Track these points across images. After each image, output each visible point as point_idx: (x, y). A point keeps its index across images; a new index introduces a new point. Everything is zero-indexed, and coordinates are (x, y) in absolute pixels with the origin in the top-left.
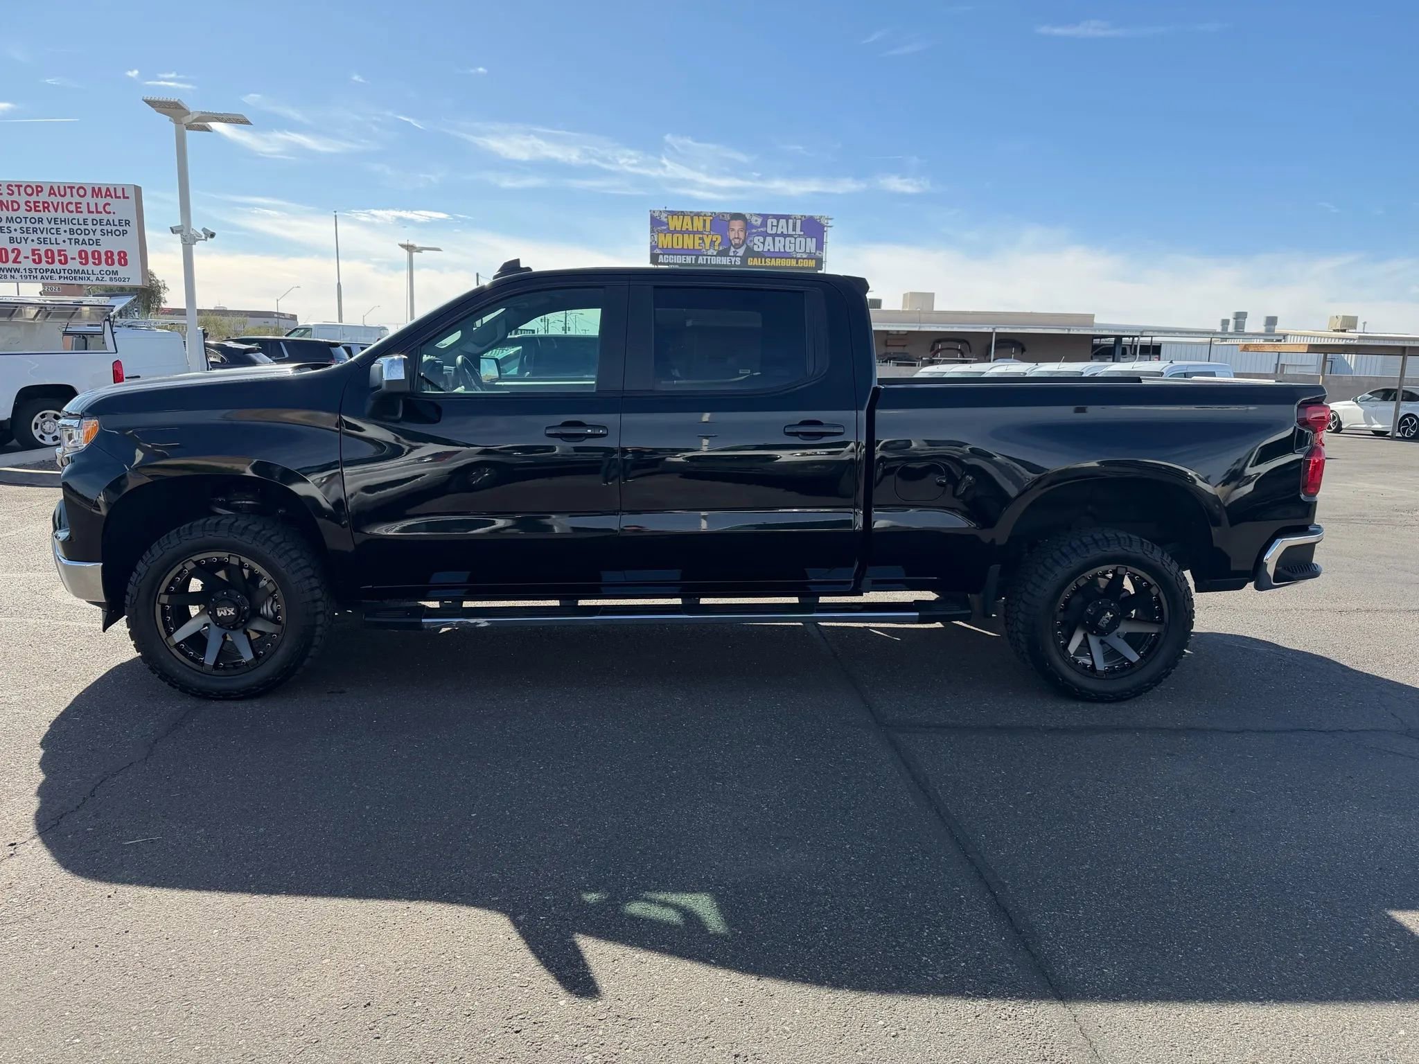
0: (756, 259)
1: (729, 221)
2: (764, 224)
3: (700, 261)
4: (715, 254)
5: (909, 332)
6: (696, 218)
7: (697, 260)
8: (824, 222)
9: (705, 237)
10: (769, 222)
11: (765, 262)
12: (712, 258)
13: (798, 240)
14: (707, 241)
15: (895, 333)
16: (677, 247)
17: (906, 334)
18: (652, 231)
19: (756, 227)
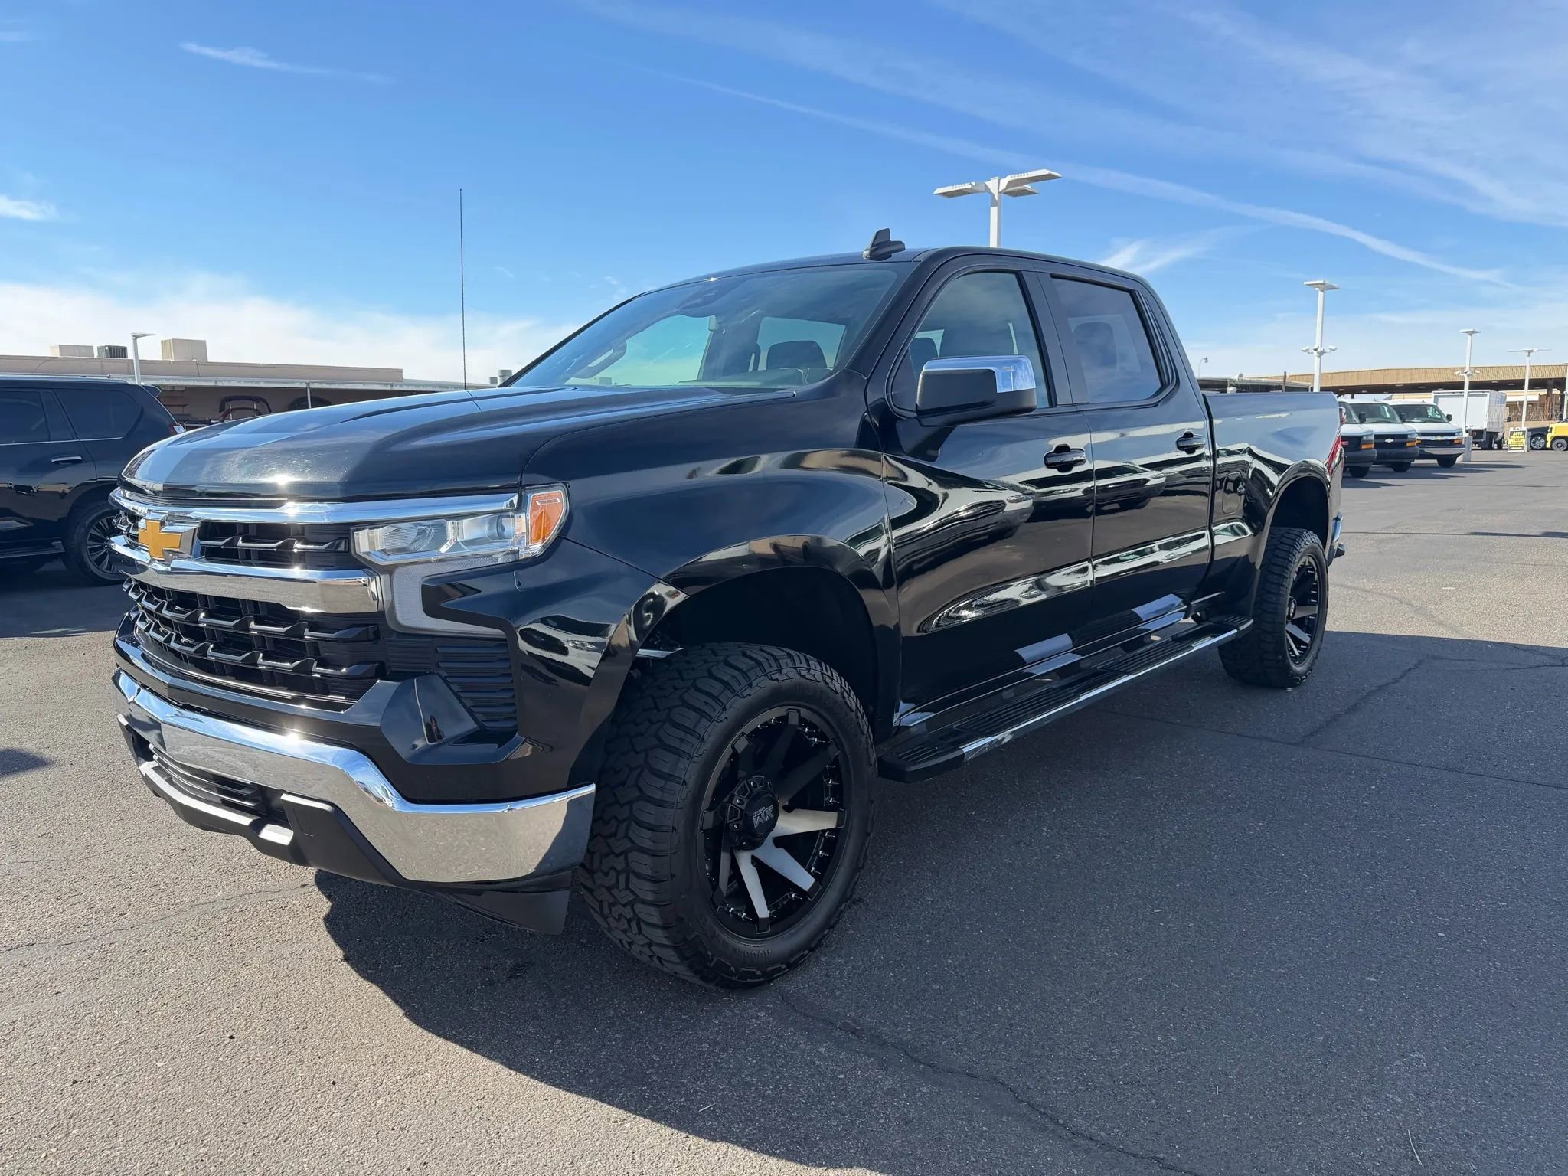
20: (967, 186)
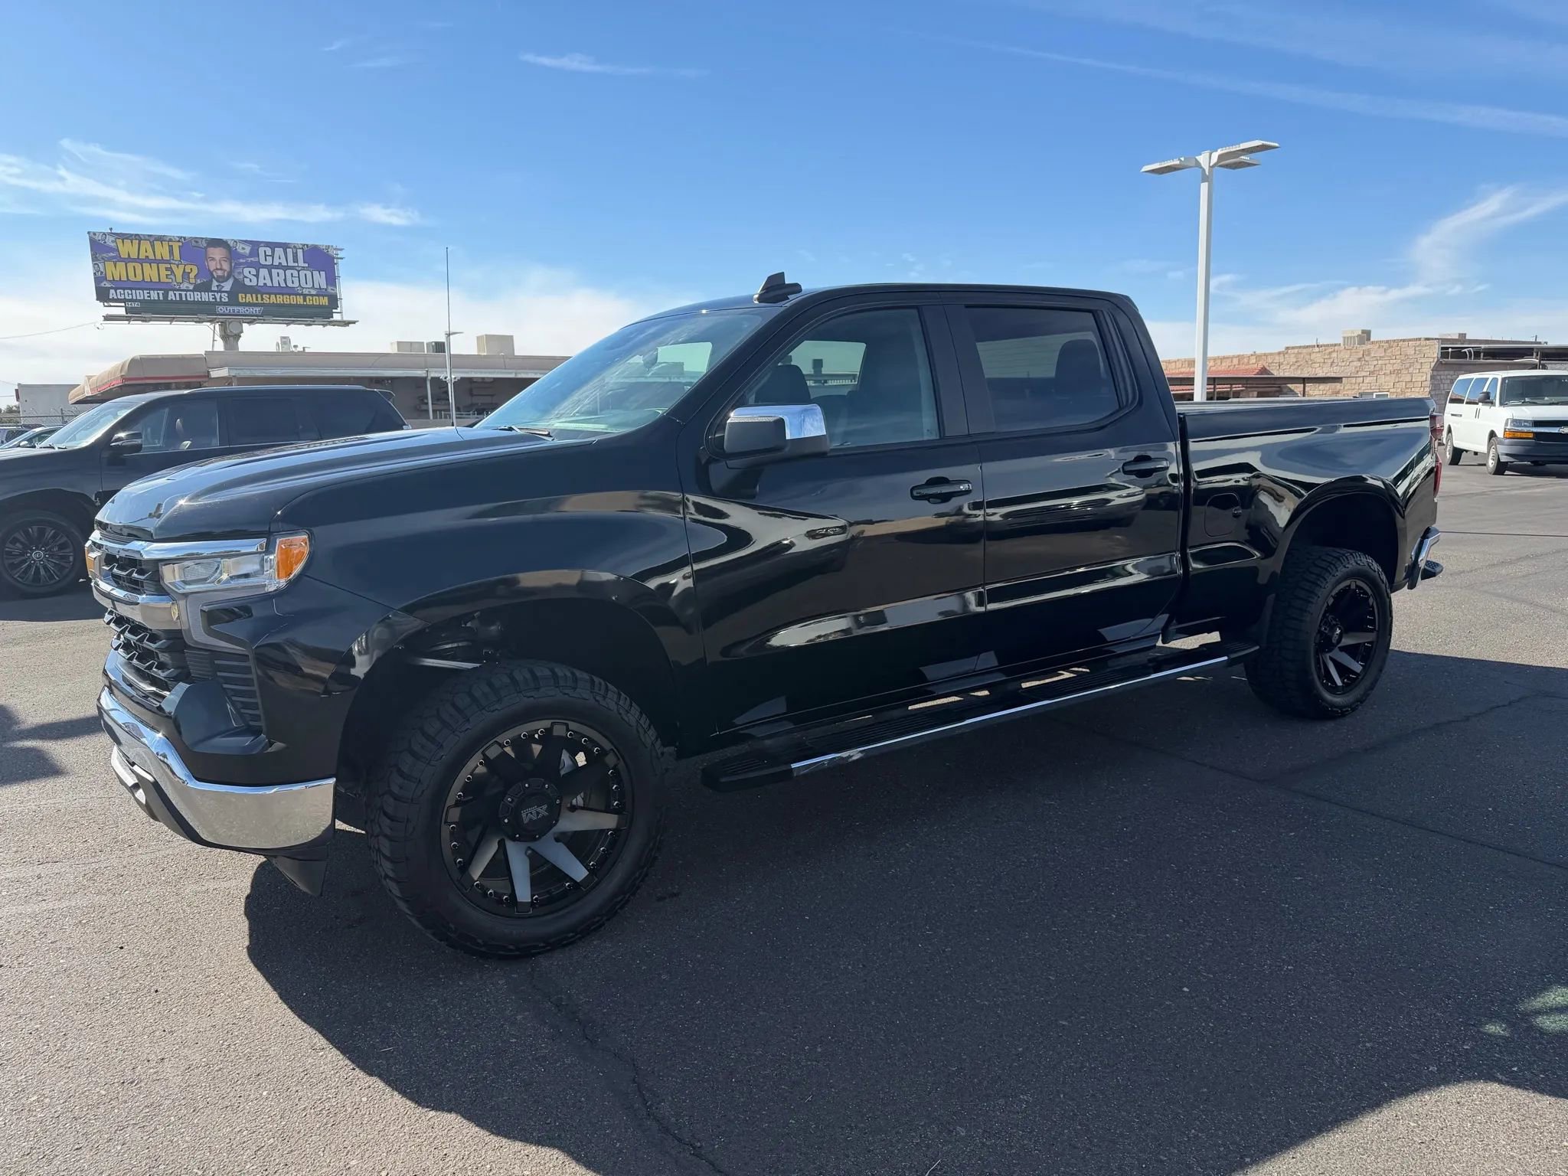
0: (249, 296)
1: (206, 248)
2: (254, 253)
3: (171, 296)
4: (191, 287)
5: (495, 379)
6: (157, 244)
7: (166, 295)
8: (332, 252)
9: (174, 267)
10: (261, 250)
11: (262, 299)
12: (188, 293)
13: (302, 273)
14: (179, 272)
15: (480, 380)
16: (135, 280)
17: (491, 382)
18: (94, 258)
19: (243, 256)
20: (1176, 162)
